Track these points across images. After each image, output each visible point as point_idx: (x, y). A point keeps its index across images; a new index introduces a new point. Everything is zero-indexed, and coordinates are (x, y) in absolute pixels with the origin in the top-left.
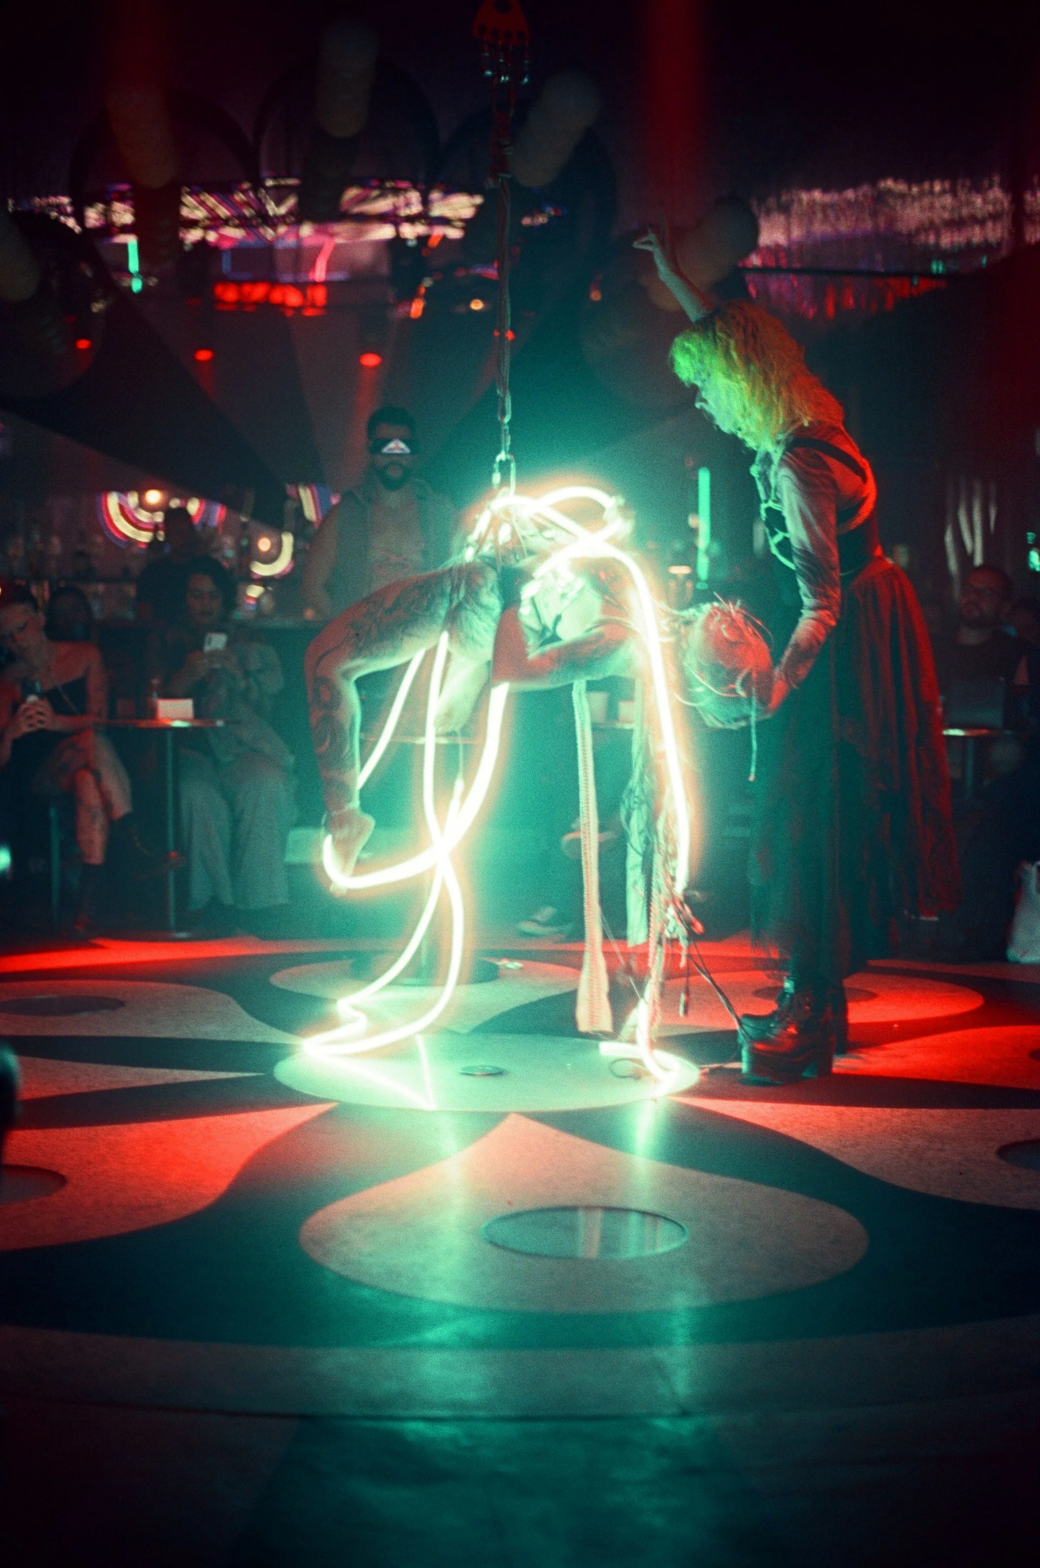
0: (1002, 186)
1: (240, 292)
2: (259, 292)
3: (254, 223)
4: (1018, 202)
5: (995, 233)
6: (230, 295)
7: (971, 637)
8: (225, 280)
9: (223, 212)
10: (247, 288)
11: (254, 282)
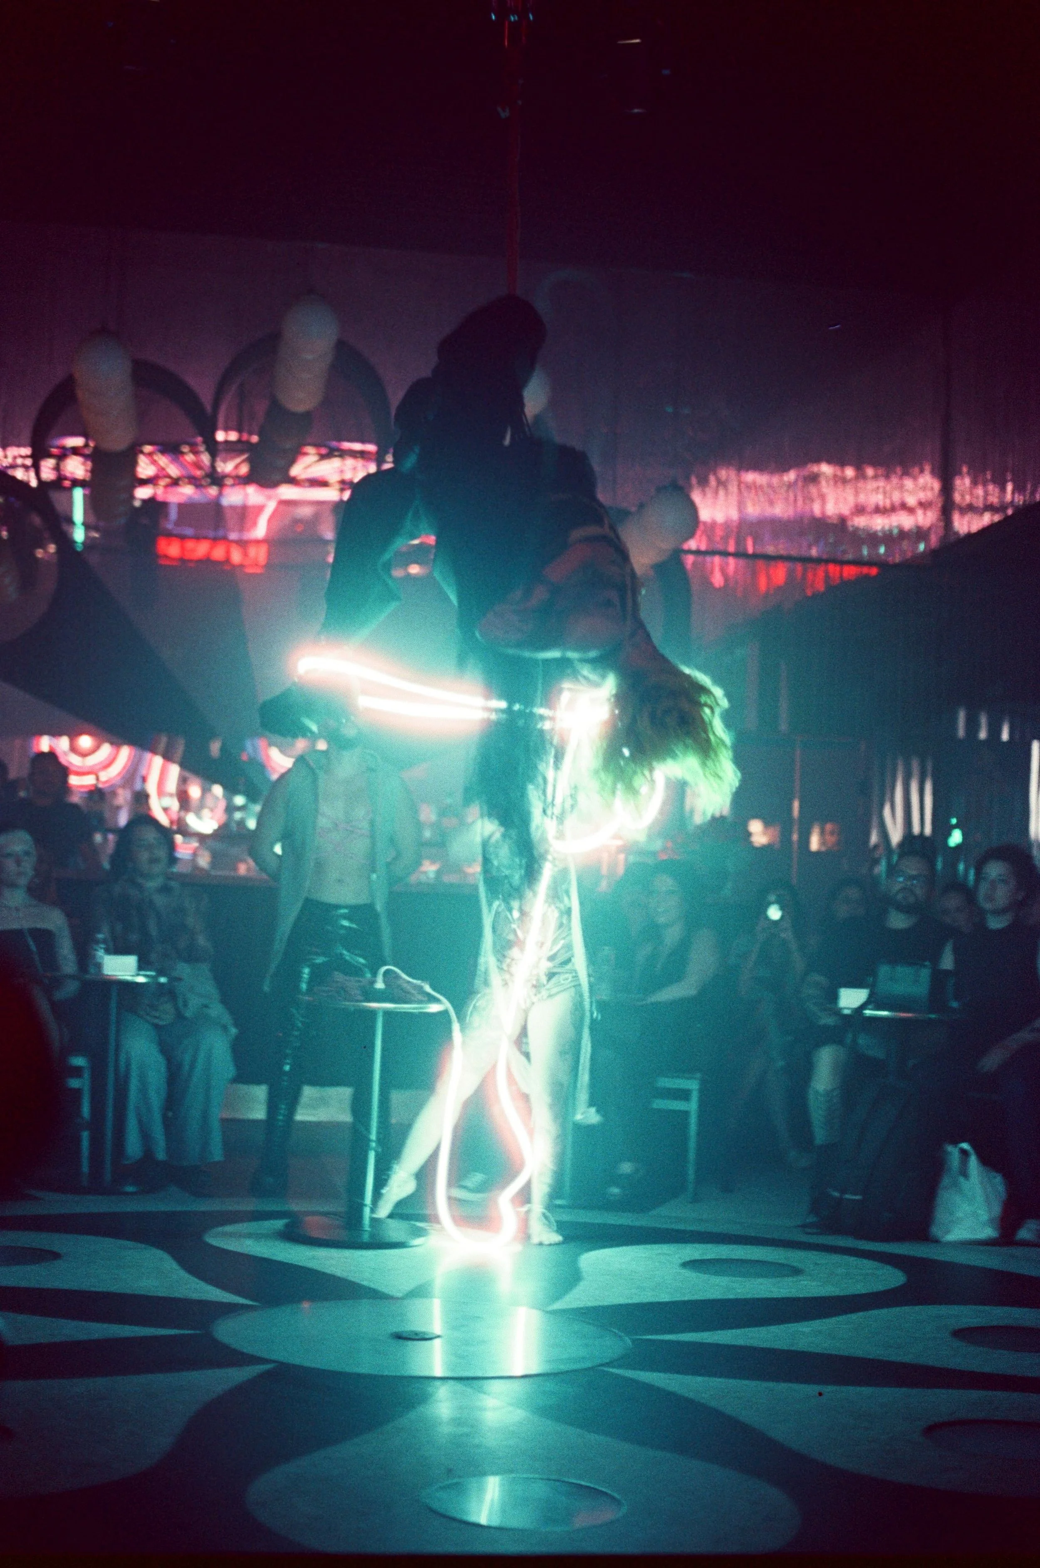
0: (933, 473)
1: (183, 548)
2: (201, 549)
3: (204, 483)
4: (947, 490)
5: (926, 519)
6: (173, 550)
7: (898, 921)
8: (169, 535)
9: (174, 471)
10: (190, 545)
11: (198, 538)
